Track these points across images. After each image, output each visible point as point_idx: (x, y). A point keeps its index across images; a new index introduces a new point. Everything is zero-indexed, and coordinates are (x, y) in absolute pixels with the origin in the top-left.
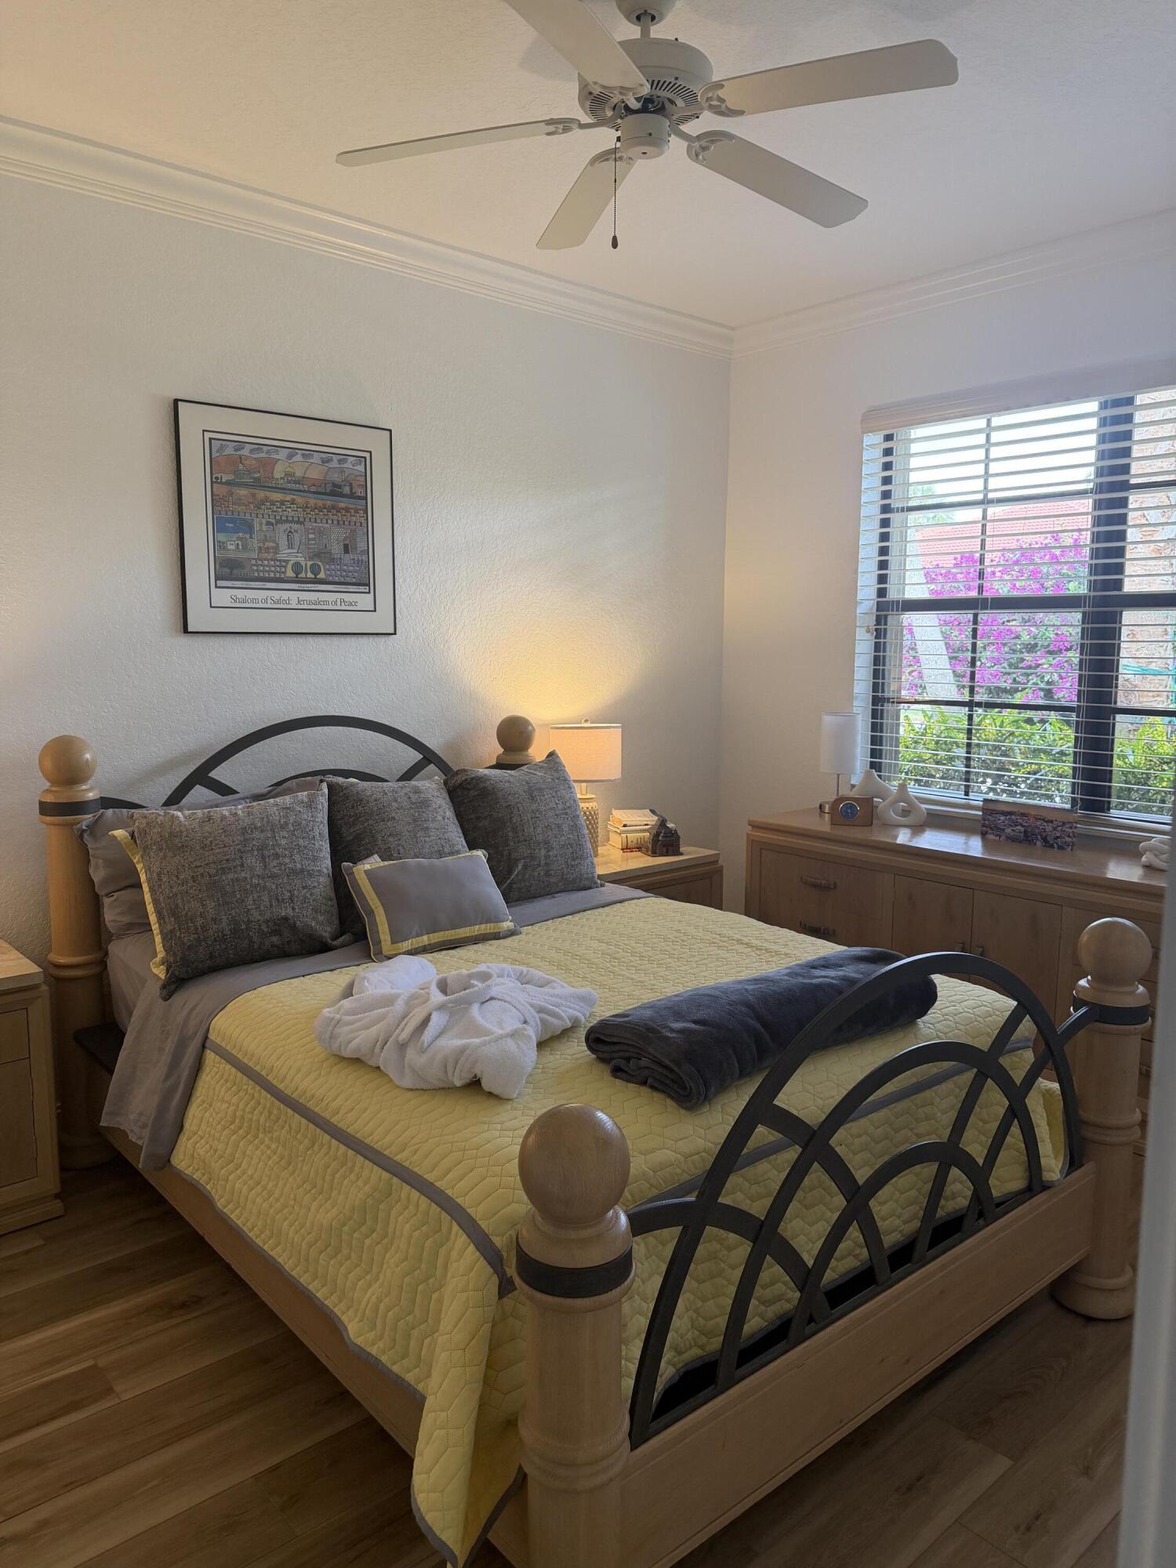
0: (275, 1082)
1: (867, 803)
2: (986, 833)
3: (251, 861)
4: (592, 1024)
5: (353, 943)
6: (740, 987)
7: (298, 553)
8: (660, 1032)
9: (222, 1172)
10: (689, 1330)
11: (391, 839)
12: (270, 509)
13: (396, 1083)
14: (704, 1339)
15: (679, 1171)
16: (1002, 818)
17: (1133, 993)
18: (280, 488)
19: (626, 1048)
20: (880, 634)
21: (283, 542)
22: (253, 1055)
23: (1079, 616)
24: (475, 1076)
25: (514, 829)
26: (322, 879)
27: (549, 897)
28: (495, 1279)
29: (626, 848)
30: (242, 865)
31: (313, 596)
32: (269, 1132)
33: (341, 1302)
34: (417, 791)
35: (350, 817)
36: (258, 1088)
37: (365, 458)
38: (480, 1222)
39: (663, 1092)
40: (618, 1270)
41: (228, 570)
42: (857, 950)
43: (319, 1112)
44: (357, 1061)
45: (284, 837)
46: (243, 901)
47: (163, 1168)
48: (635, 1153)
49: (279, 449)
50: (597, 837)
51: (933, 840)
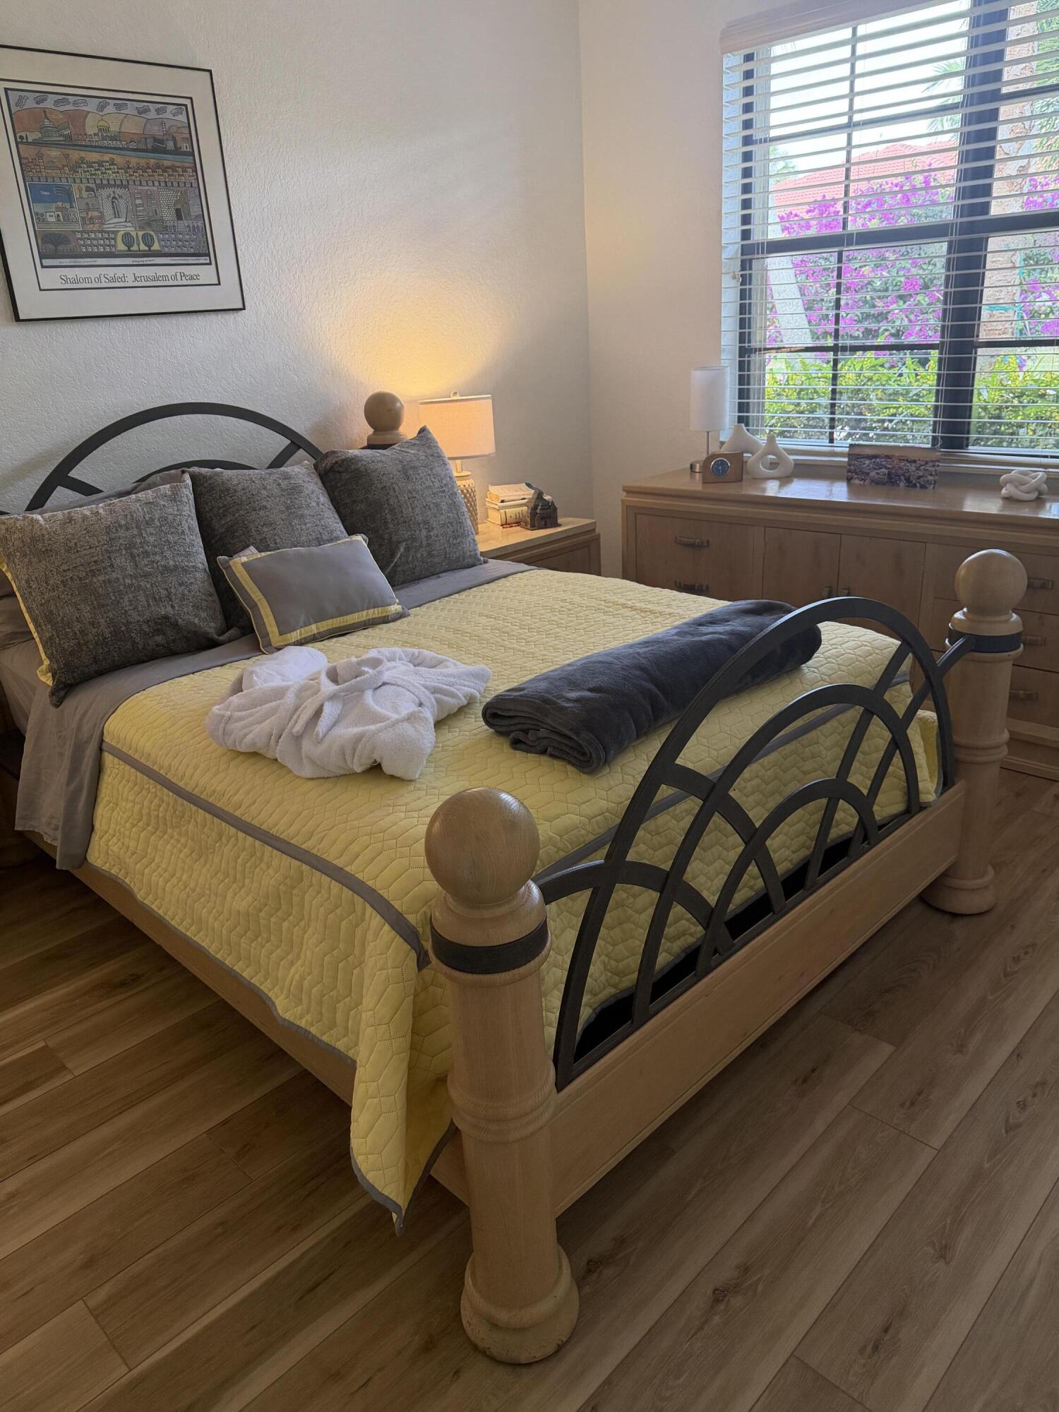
0: (174, 780)
1: (737, 458)
2: (852, 478)
3: (120, 560)
4: (488, 700)
5: (241, 637)
6: (631, 651)
7: (126, 221)
8: (555, 703)
9: (138, 866)
10: (602, 973)
11: (265, 529)
12: (88, 171)
13: (296, 773)
14: (617, 979)
15: (583, 832)
16: (867, 462)
17: (1007, 621)
18: (95, 147)
19: (523, 721)
20: (745, 280)
21: (108, 211)
22: (149, 755)
23: (945, 246)
24: (375, 761)
25: (392, 511)
26: (198, 575)
27: (434, 577)
28: (413, 955)
29: (506, 524)
30: (112, 566)
31: (150, 271)
32: (177, 827)
33: (266, 980)
34: (287, 477)
35: (219, 508)
36: (159, 787)
37: (186, 106)
38: (392, 903)
39: (563, 759)
40: (534, 942)
41: (51, 247)
42: (742, 604)
43: (223, 807)
44: (254, 755)
45: (151, 534)
46: (118, 602)
47: (80, 866)
48: (541, 821)
49: (87, 99)
50: (476, 514)
51: (800, 490)
